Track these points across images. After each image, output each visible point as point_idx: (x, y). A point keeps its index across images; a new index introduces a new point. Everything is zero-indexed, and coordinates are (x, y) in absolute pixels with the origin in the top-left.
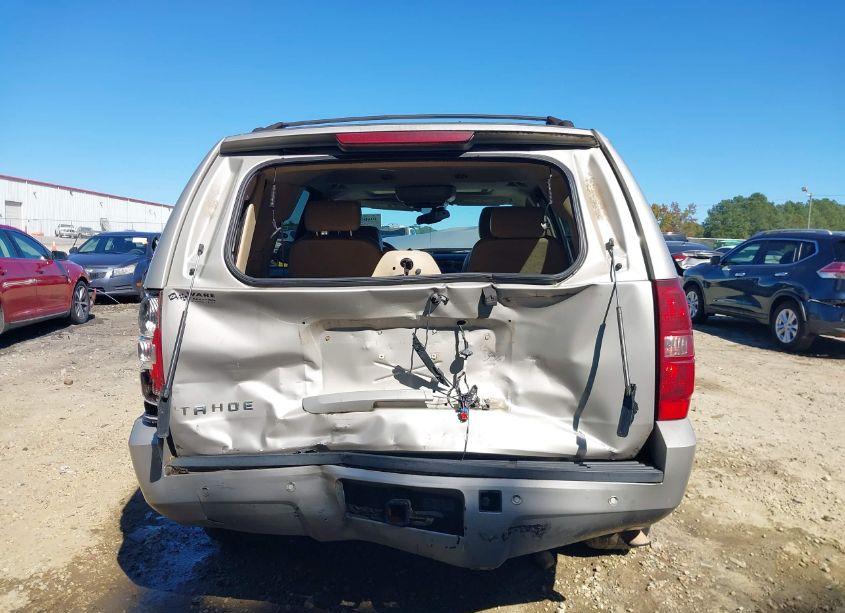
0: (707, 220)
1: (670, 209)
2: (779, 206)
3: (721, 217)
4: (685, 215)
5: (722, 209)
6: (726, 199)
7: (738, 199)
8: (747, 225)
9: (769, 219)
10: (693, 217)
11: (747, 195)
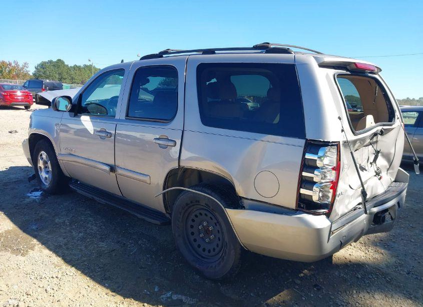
0: (35, 71)
1: (13, 65)
2: (71, 67)
3: (42, 70)
4: (22, 68)
5: (43, 66)
6: (44, 61)
7: (51, 62)
8: (57, 76)
9: (67, 73)
10: (27, 69)
11: (55, 60)
